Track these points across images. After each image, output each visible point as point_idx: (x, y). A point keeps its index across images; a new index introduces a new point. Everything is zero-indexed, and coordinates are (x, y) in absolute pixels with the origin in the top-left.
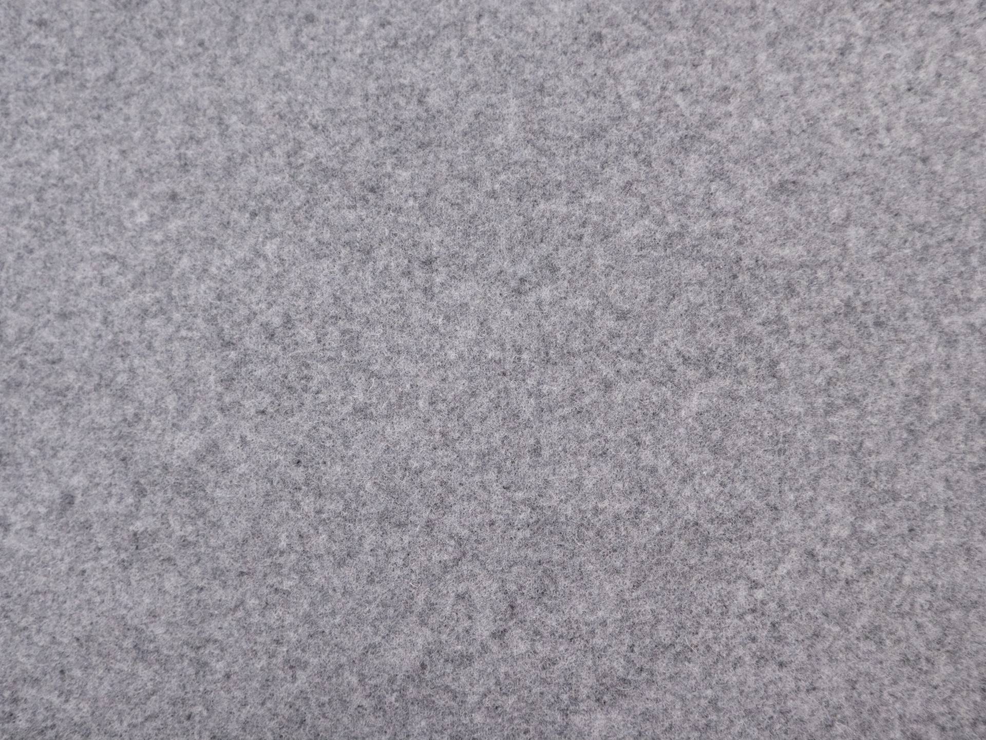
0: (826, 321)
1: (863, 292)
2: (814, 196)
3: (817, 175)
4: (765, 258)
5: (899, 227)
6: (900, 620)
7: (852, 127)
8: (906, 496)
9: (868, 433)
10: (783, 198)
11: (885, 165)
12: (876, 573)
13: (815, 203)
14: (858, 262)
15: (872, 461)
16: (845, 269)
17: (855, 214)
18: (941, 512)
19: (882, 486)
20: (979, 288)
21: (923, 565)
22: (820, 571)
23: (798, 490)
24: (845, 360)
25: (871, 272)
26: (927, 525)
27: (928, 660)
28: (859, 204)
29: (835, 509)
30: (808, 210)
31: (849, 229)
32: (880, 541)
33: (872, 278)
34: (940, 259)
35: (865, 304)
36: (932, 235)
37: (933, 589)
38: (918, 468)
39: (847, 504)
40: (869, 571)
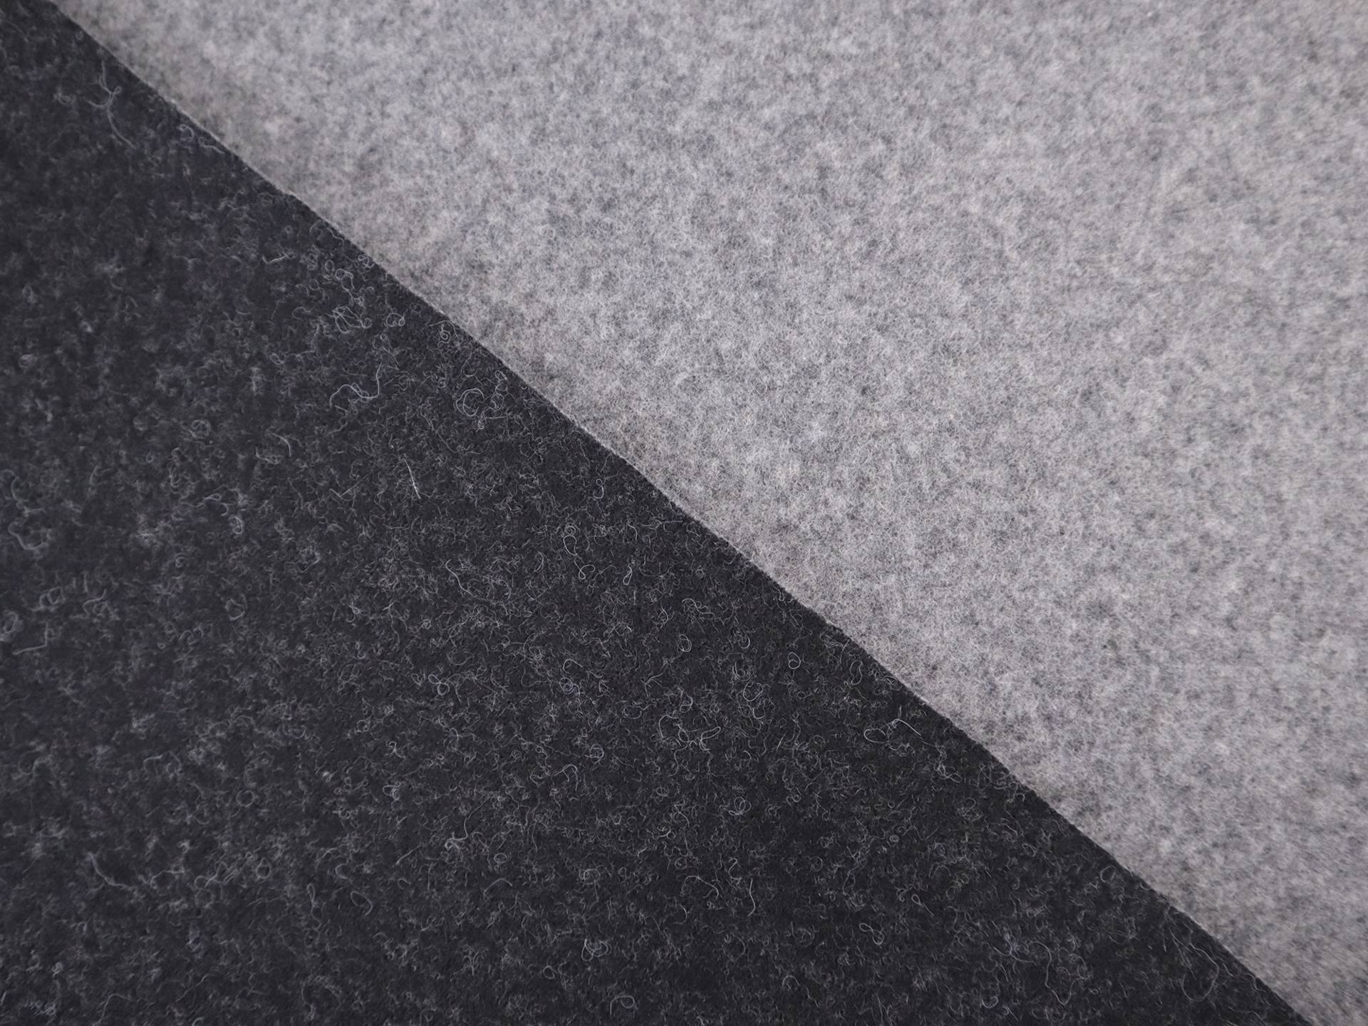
0: (548, 261)
1: (556, 190)
2: (406, 142)
3: (389, 116)
4: (418, 264)
5: (530, 79)
6: (950, 500)
7: (375, 25)
8: (822, 360)
9: (714, 335)
10: (376, 179)
11: (450, 27)
12: (873, 476)
13: (416, 148)
14: (521, 165)
15: (749, 360)
16: (515, 186)
17: (468, 115)
18: (878, 338)
19: (786, 376)
20: (681, 55)
21: (914, 415)
22: (810, 535)
23: (698, 474)
24: (609, 282)
25: (547, 160)
26: (877, 368)
27: (1023, 512)
28: (461, 101)
29: (758, 454)
30: (414, 163)
31: (478, 139)
32: (842, 436)
33: (553, 165)
34: (608, 68)
35: (573, 200)
36: (573, 50)
37: (951, 430)
38: (805, 316)
39: (766, 434)
40: (863, 481)
